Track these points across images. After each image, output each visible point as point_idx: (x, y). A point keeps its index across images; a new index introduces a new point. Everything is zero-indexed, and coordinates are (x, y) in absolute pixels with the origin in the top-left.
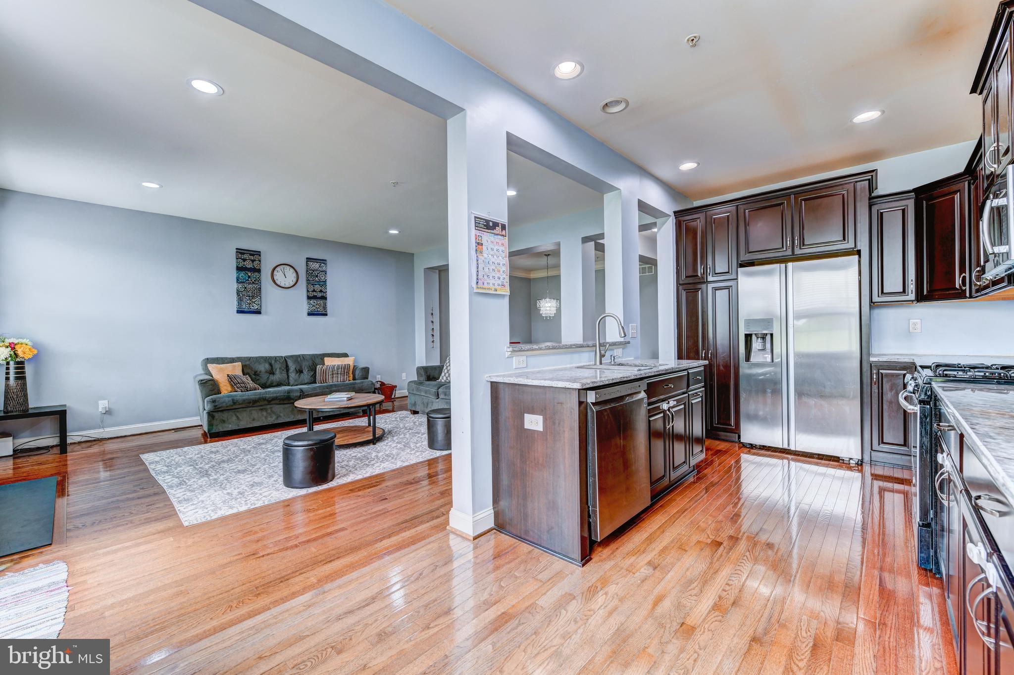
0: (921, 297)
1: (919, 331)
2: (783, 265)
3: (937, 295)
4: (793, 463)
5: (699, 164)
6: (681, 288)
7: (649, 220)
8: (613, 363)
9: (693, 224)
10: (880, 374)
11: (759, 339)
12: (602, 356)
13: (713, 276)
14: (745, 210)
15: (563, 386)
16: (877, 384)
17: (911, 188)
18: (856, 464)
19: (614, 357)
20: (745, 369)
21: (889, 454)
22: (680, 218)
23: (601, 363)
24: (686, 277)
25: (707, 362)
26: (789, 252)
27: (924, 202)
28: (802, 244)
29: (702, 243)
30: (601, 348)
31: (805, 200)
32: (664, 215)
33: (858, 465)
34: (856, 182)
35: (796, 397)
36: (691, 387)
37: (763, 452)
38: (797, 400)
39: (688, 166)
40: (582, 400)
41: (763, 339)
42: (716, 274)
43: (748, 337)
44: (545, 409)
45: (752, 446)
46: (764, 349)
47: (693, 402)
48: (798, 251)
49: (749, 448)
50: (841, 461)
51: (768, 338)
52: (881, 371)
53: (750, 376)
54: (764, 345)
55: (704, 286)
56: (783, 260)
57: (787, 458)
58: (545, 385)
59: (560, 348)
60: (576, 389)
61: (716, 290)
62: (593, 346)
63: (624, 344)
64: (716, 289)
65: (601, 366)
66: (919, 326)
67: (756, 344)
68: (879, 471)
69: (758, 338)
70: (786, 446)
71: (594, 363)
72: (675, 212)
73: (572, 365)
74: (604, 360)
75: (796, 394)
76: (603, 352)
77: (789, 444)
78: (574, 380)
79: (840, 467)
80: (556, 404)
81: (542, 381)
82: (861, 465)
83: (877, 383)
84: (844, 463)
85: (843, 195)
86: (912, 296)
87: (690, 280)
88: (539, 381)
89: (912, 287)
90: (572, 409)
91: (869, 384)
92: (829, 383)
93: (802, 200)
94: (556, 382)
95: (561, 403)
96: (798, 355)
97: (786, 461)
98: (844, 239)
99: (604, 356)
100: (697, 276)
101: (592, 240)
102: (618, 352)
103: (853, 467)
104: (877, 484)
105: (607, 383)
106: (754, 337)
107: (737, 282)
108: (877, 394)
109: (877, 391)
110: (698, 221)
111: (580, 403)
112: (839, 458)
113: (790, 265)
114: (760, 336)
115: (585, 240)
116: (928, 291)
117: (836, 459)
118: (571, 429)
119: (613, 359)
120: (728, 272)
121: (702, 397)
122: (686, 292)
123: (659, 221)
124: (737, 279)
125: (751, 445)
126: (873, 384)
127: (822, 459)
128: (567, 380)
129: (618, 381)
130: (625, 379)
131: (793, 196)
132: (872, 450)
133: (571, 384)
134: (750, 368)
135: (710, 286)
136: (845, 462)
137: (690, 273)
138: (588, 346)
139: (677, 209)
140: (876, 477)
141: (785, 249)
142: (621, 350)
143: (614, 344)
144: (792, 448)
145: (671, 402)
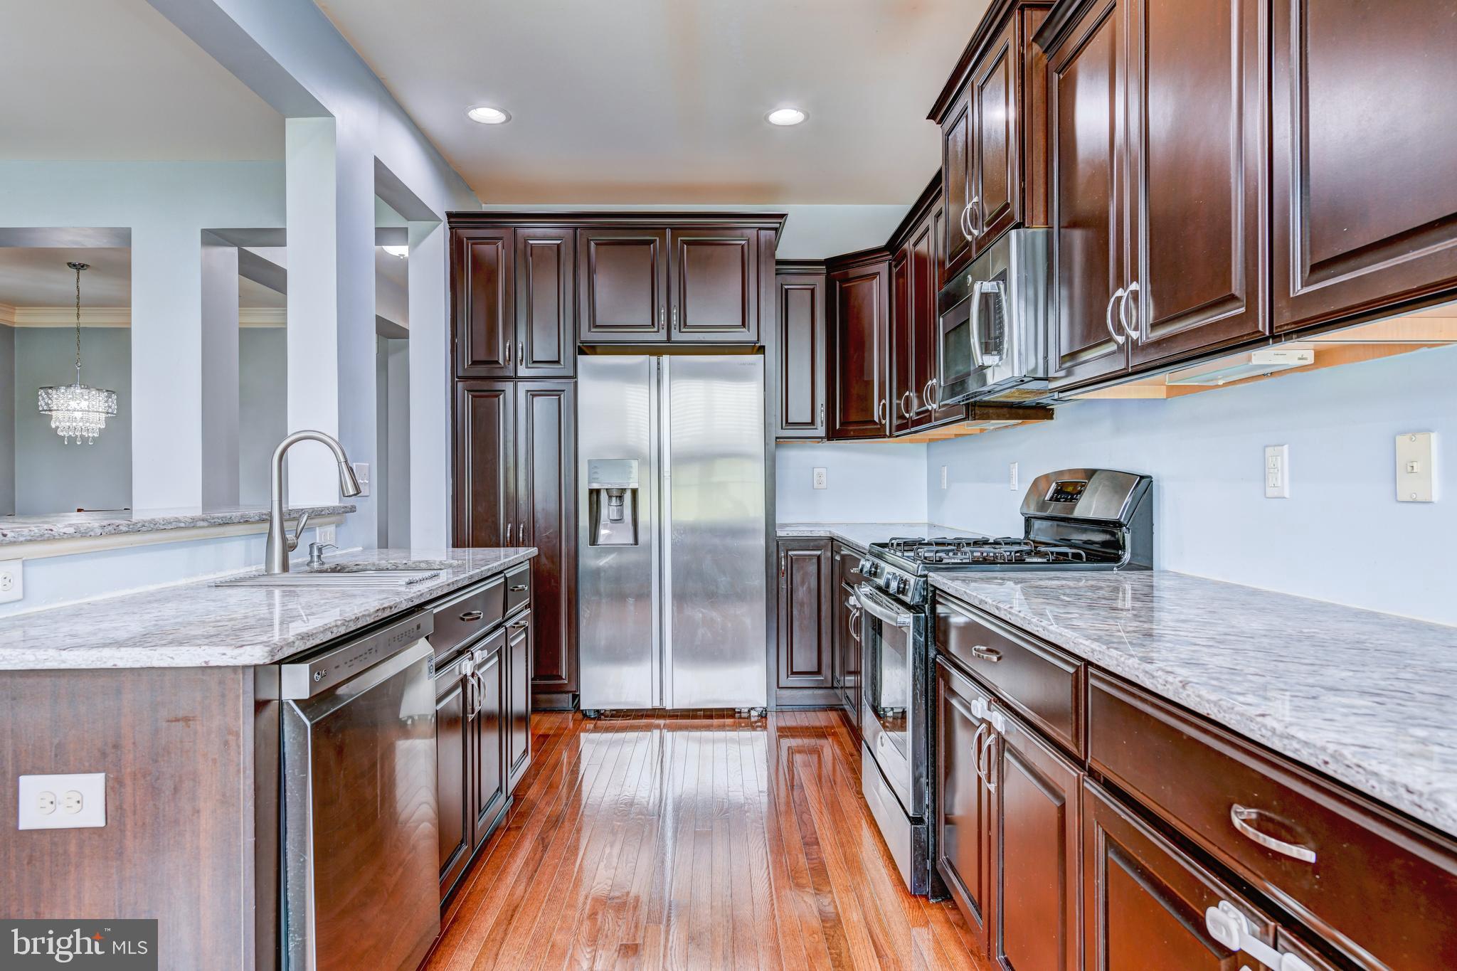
0: (833, 434)
1: (824, 485)
2: (654, 359)
3: (851, 430)
4: (668, 735)
5: (509, 118)
6: (460, 385)
7: (396, 221)
8: (316, 565)
9: (487, 250)
10: (789, 558)
11: (614, 499)
12: (288, 548)
13: (527, 367)
14: (588, 241)
15: (198, 662)
16: (785, 575)
17: (822, 257)
18: (759, 715)
19: (320, 550)
20: (590, 560)
21: (798, 690)
22: (460, 232)
23: (285, 567)
24: (474, 363)
25: (533, 551)
26: (662, 336)
27: (838, 282)
28: (683, 323)
29: (507, 293)
30: (286, 524)
31: (689, 243)
32: (427, 214)
33: (762, 717)
34: (760, 229)
35: (675, 609)
36: (510, 611)
37: (619, 722)
38: (675, 614)
39: (488, 114)
40: (263, 696)
41: (620, 500)
42: (534, 362)
43: (594, 494)
44: (116, 747)
45: (600, 715)
46: (619, 520)
47: (513, 644)
48: (676, 336)
49: (594, 719)
50: (737, 715)
51: (628, 497)
52: (790, 553)
53: (597, 573)
54: (621, 513)
55: (508, 387)
56: (655, 350)
57: (658, 727)
58: (121, 665)
59: (136, 529)
60: (245, 667)
61: (533, 396)
62: (262, 521)
63: (338, 515)
64: (534, 394)
65: (287, 578)
66: (824, 479)
67: (608, 510)
68: (789, 721)
69: (610, 497)
70: (657, 704)
71: (263, 567)
72: (450, 215)
73: (195, 580)
74: (294, 559)
75: (675, 602)
76: (290, 537)
77: (661, 699)
78: (235, 634)
79: (736, 727)
80: (165, 725)
81: (107, 652)
82: (766, 717)
83: (785, 573)
84: (740, 718)
85: (743, 246)
86: (821, 430)
87: (481, 371)
88: (94, 654)
89: (821, 415)
90: (230, 732)
91: (775, 575)
92: (724, 579)
93: (684, 242)
94: (169, 651)
95: (186, 720)
96: (675, 528)
97: (656, 733)
98: (743, 325)
99: (293, 547)
100: (497, 362)
101: (233, 244)
102: (323, 534)
103: (756, 722)
104: (787, 743)
105: (343, 631)
106: (604, 496)
107: (576, 383)
108: (785, 591)
109: (785, 587)
110: (500, 244)
111: (260, 705)
112: (734, 709)
113: (665, 359)
114: (615, 493)
115: (213, 237)
116: (841, 424)
117: (730, 713)
118: (226, 800)
119: (316, 553)
120: (558, 362)
121: (526, 629)
122: (473, 396)
123: (414, 227)
124: (575, 376)
125: (598, 711)
126: (781, 575)
127: (711, 717)
128: (212, 639)
129: (370, 620)
130: (387, 613)
131: (668, 232)
132: (778, 687)
133: (230, 652)
134: (598, 556)
135: (523, 387)
136: (743, 715)
137: (481, 356)
138: (246, 522)
139: (454, 209)
140: (784, 732)
141: (656, 329)
142: (332, 528)
143: (316, 514)
144: (669, 706)
145: (476, 655)
